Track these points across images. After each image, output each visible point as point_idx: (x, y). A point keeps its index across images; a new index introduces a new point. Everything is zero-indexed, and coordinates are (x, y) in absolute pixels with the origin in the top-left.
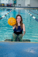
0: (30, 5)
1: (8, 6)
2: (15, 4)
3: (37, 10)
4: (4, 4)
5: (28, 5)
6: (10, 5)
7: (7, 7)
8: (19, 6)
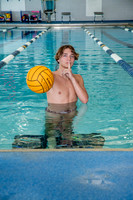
0: (101, 13)
1: (27, 18)
2: (50, 10)
3: (127, 30)
4: (11, 13)
5: (96, 13)
6: (32, 18)
7: (23, 22)
8: (66, 18)
